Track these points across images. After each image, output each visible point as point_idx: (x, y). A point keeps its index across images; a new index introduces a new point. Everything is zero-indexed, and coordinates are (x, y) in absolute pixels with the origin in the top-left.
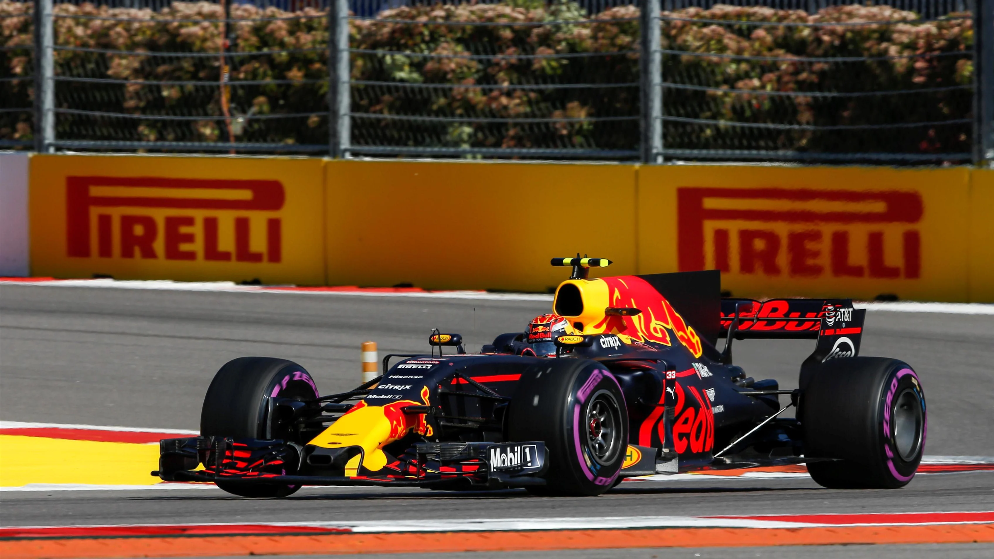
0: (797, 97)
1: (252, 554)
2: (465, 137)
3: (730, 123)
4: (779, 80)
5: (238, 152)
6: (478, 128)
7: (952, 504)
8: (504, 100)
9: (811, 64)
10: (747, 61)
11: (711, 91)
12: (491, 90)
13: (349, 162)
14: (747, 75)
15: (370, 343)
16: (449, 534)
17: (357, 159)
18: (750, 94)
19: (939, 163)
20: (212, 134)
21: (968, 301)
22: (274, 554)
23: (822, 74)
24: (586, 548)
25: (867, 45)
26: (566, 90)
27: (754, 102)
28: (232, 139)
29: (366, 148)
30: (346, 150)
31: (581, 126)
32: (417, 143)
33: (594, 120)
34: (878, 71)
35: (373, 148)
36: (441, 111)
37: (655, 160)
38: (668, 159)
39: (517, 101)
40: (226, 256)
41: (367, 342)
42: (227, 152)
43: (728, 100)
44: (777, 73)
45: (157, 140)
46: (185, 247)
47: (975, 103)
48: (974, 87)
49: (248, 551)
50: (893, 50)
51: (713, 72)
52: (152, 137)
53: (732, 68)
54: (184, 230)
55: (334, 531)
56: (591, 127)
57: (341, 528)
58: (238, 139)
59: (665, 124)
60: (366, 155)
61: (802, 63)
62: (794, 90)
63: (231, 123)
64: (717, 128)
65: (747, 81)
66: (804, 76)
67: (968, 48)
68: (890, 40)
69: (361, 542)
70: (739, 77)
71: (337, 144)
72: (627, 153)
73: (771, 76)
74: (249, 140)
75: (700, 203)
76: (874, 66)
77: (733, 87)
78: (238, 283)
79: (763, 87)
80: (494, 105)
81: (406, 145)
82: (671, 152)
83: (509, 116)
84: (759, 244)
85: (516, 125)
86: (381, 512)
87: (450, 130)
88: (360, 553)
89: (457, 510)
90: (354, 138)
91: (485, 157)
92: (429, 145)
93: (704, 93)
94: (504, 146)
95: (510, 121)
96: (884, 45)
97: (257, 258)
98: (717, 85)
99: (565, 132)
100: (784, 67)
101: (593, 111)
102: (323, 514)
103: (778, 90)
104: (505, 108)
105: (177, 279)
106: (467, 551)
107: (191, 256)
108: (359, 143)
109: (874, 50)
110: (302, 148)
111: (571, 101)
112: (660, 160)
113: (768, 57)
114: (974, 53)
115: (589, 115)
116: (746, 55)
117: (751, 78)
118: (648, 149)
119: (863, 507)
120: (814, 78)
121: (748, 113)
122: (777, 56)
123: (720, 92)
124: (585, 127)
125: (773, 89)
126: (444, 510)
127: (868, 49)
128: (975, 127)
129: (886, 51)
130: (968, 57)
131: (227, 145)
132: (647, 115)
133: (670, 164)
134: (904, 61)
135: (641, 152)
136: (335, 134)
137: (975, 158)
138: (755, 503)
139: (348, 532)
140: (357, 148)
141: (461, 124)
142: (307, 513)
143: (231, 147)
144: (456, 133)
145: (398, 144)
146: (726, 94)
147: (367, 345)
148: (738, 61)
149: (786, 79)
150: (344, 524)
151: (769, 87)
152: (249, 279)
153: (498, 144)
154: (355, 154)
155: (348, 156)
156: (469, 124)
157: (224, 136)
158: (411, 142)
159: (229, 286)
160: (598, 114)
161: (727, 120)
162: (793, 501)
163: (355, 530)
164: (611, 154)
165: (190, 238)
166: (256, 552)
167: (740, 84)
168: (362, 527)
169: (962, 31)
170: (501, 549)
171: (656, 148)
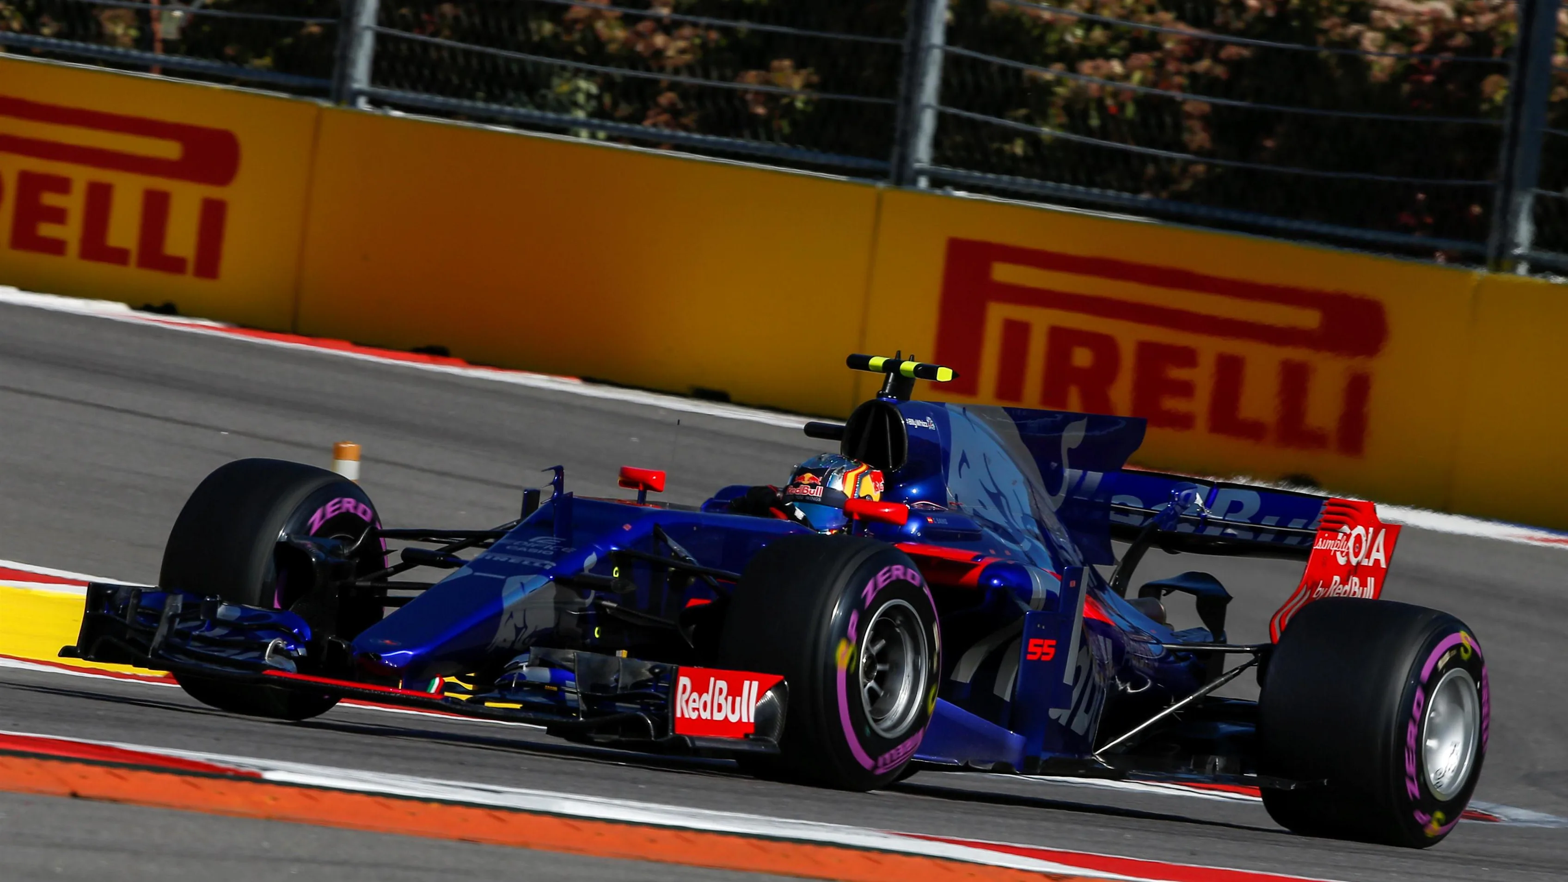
0: (1184, 102)
1: (74, 795)
2: (581, 98)
3: (1060, 133)
4: (1160, 65)
5: (166, 71)
6: (607, 84)
7: (1355, 867)
8: (659, 40)
9: (1221, 45)
10: (1106, 25)
11: (1031, 70)
12: (639, 19)
13: (363, 113)
14: (1101, 53)
15: (350, 446)
16: (434, 806)
17: (378, 112)
18: (1102, 88)
19: (1425, 253)
20: (125, 34)
21: (1446, 508)
22: (114, 800)
23: (1236, 66)
24: (678, 863)
25: (1326, 24)
26: (770, 35)
27: (1109, 102)
28: (158, 46)
29: (397, 94)
30: (360, 93)
31: (791, 104)
32: (491, 98)
33: (816, 96)
34: (1339, 73)
35: (410, 96)
36: (542, 47)
37: (914, 182)
38: (937, 182)
39: (681, 44)
40: (119, 256)
41: (345, 443)
42: (146, 69)
43: (1060, 90)
44: (1158, 55)
45: (24, 31)
46: (47, 230)
47: (1503, 154)
48: (1506, 123)
49: (67, 790)
50: (1370, 39)
51: (1041, 38)
52: (16, 25)
53: (1075, 36)
54: (50, 199)
55: (230, 773)
56: (810, 109)
57: (243, 770)
58: (169, 47)
59: (942, 120)
60: (397, 107)
61: (1204, 42)
62: (1181, 88)
63: (159, 19)
64: (1033, 140)
65: (1100, 62)
66: (1204, 65)
67: (1506, 52)
68: (1366, 20)
69: (275, 799)
70: (1086, 52)
71: (345, 77)
72: (867, 163)
73: (1144, 58)
74: (190, 53)
75: (986, 270)
76: (1333, 61)
77: (1072, 68)
78: (134, 307)
79: (1127, 77)
80: (640, 47)
81: (471, 97)
82: (946, 170)
83: (662, 69)
84: (1082, 357)
85: (673, 87)
86: (321, 749)
87: (556, 81)
88: (269, 818)
89: (462, 764)
90: (377, 75)
91: (610, 139)
92: (510, 104)
93: (1018, 72)
94: (647, 123)
95: (665, 78)
96: (1354, 28)
97: (176, 265)
98: (1046, 61)
99: (760, 110)
100: (1169, 45)
101: (815, 79)
102: (217, 739)
103: (1155, 85)
104: (658, 53)
105: (25, 287)
106: (463, 840)
107: (56, 247)
108: (386, 83)
109: (1337, 34)
110: (282, 79)
111: (780, 56)
112: (923, 183)
113: (1145, 23)
114: (1513, 63)
115: (808, 86)
116: (1106, 14)
117: (1109, 57)
118: (904, 159)
119: (1193, 853)
120: (1220, 71)
121: (1095, 122)
122: (1160, 24)
123: (1048, 76)
124: (799, 105)
125: (1143, 83)
126: (436, 760)
127: (1324, 32)
128: (1499, 195)
129: (1356, 40)
130: (1501, 69)
131: (148, 55)
132: (910, 101)
133: (938, 192)
134: (1387, 61)
135: (892, 165)
136: (346, 61)
137: (1491, 251)
138: (1000, 820)
139: (255, 778)
140: (383, 91)
141: (577, 73)
142: (188, 735)
143: (156, 61)
144: (565, 88)
145: (456, 94)
146: (1059, 82)
147: (343, 447)
148: (1089, 25)
149: (1171, 67)
150: (249, 763)
151: (1137, 76)
152: (157, 303)
153: (637, 118)
154: (376, 101)
155: (363, 104)
156: (590, 75)
157: (145, 41)
158: (481, 94)
159: (117, 310)
160: (822, 87)
161: (1054, 127)
162: (1069, 826)
163: (268, 776)
164: (835, 160)
165: (58, 216)
166: (81, 791)
167: (1086, 66)
168: (279, 771)
169: (1502, 20)
170: (525, 845)
171: (918, 161)
